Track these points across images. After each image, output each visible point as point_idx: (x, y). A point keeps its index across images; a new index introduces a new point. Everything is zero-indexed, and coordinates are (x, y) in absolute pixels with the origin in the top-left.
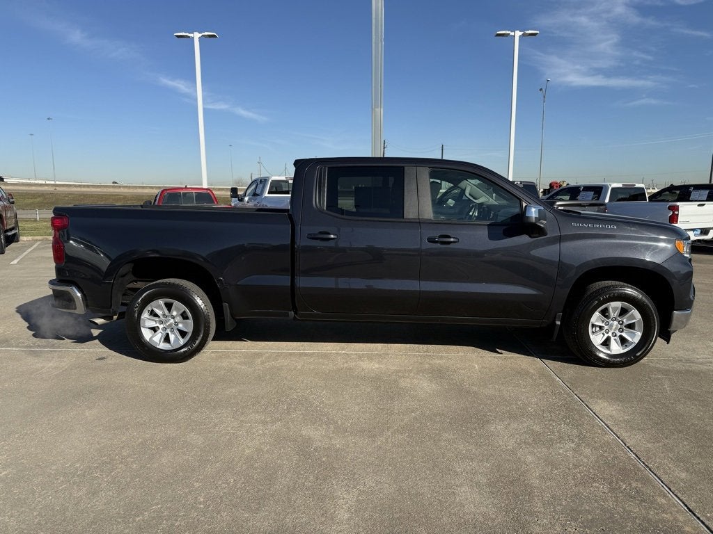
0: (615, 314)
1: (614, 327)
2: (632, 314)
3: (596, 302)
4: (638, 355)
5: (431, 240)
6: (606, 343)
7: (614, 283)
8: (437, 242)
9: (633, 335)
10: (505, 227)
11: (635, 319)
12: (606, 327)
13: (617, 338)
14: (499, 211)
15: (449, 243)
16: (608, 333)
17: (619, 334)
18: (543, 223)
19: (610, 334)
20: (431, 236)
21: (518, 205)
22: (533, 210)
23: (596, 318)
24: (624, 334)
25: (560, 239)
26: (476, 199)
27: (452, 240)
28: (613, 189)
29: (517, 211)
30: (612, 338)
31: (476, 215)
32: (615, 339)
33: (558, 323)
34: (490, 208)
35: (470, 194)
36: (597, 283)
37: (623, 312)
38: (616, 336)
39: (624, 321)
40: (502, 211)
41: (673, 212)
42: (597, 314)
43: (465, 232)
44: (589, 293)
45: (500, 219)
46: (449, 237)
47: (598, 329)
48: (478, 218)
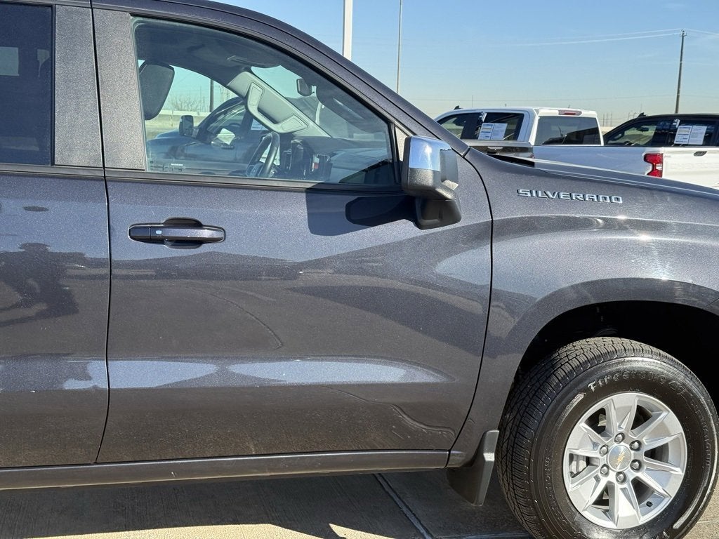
0: (624, 426)
1: (620, 459)
2: (662, 424)
3: (580, 397)
4: (677, 526)
5: (143, 235)
6: (603, 501)
7: (618, 342)
8: (160, 241)
9: (665, 478)
10: (352, 198)
11: (670, 435)
12: (603, 460)
13: (628, 486)
14: (333, 155)
15: (198, 242)
16: (607, 474)
17: (632, 475)
18: (449, 189)
19: (612, 477)
20: (143, 220)
21: (384, 138)
22: (428, 150)
23: (580, 439)
24: (644, 476)
25: (491, 232)
26: (275, 122)
27: (205, 233)
28: (542, 119)
29: (382, 153)
30: (618, 487)
31: (277, 163)
32: (623, 490)
33: (490, 457)
34: (310, 145)
35: (260, 110)
36: (577, 344)
37: (642, 417)
38: (624, 480)
39: (644, 440)
40: (341, 153)
41: (654, 167)
42: (582, 426)
43: (243, 211)
44: (561, 373)
45: (337, 175)
46: (198, 225)
47: (583, 464)
48: (281, 172)
